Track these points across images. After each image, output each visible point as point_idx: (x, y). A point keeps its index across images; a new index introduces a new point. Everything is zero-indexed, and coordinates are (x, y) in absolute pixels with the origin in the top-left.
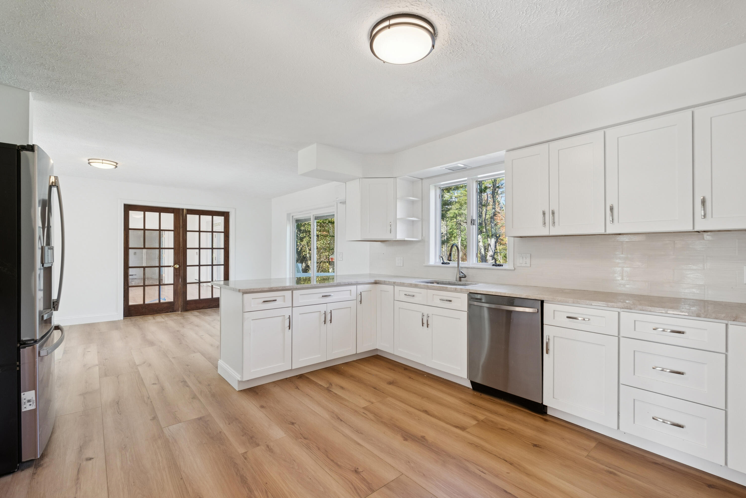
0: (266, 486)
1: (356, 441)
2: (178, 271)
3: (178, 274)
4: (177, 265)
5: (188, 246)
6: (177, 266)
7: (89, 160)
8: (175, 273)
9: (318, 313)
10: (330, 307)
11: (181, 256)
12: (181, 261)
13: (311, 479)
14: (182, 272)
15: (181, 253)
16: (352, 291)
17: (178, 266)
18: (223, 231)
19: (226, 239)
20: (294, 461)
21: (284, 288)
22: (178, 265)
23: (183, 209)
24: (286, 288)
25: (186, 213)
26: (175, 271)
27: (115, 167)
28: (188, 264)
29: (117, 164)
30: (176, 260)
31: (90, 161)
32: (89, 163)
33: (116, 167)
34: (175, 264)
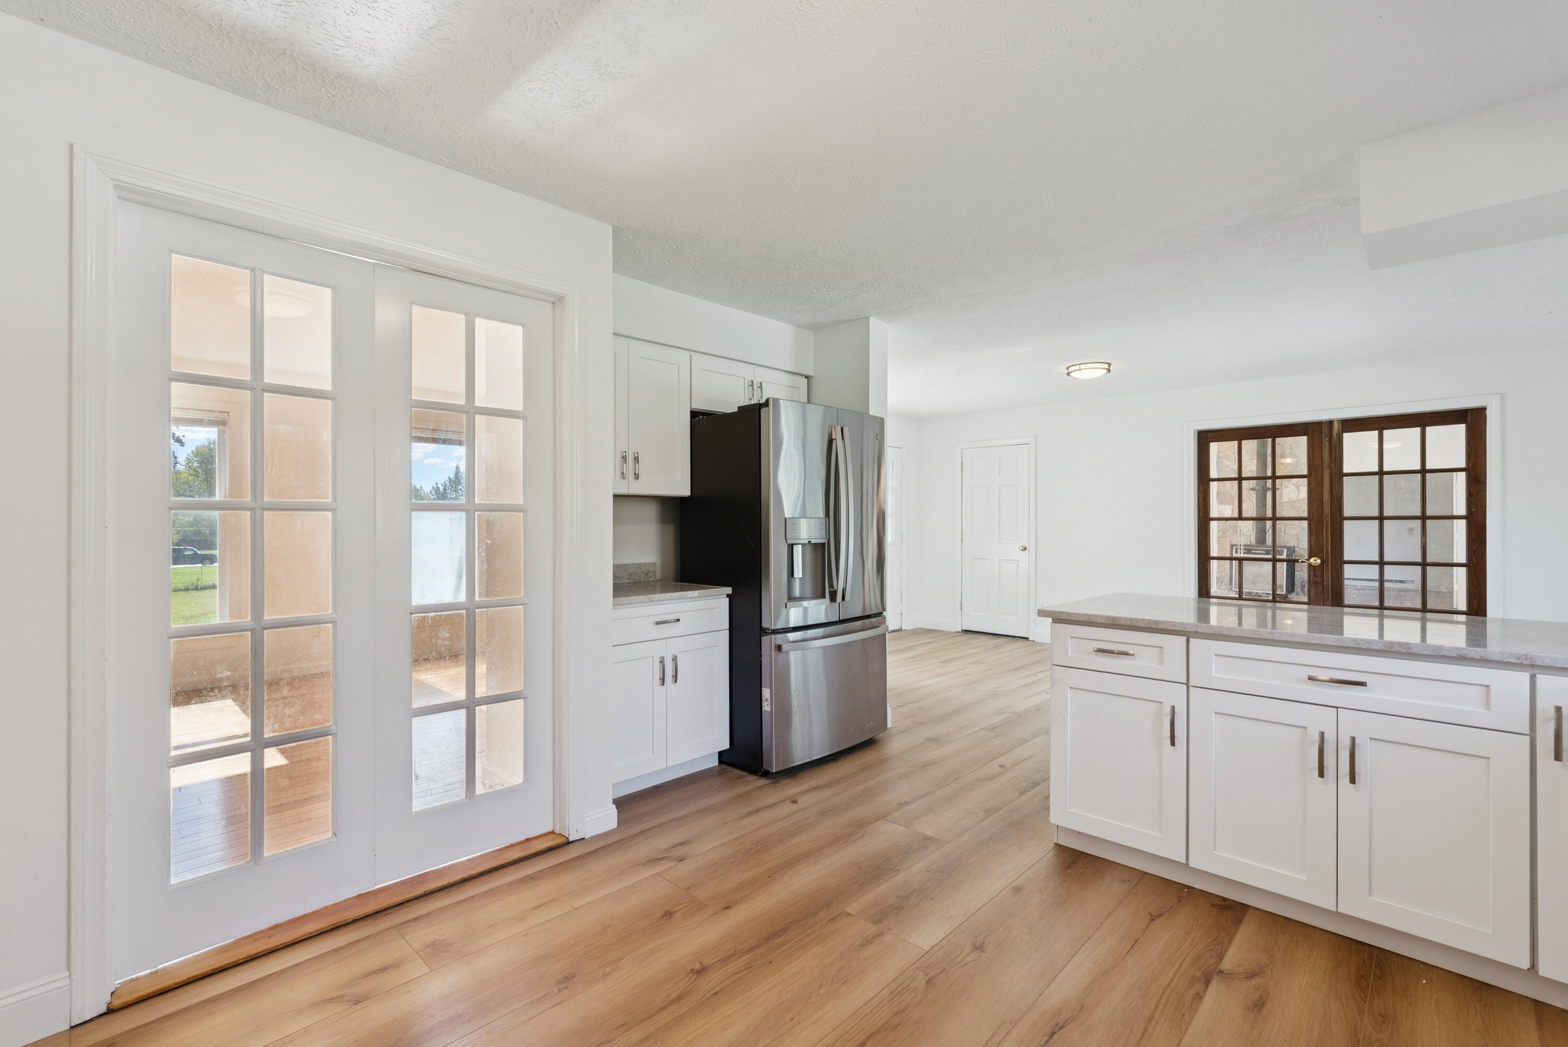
2: (1319, 574)
3: (1319, 579)
4: (1316, 558)
5: (1347, 512)
6: (1316, 561)
7: (1068, 368)
8: (1312, 577)
9: (1297, 732)
10: (1351, 725)
11: (1327, 536)
12: (1327, 549)
14: (1328, 576)
15: (1327, 529)
16: (1493, 690)
17: (1319, 561)
18: (1463, 465)
19: (1472, 490)
21: (1154, 626)
22: (1319, 558)
23: (1331, 423)
24: (1161, 626)
25: (1339, 431)
26: (1312, 574)
27: (1106, 371)
28: (1346, 558)
29: (1109, 364)
30: (1313, 546)
31: (1070, 369)
32: (1068, 374)
33: (1109, 371)
34: (1310, 557)
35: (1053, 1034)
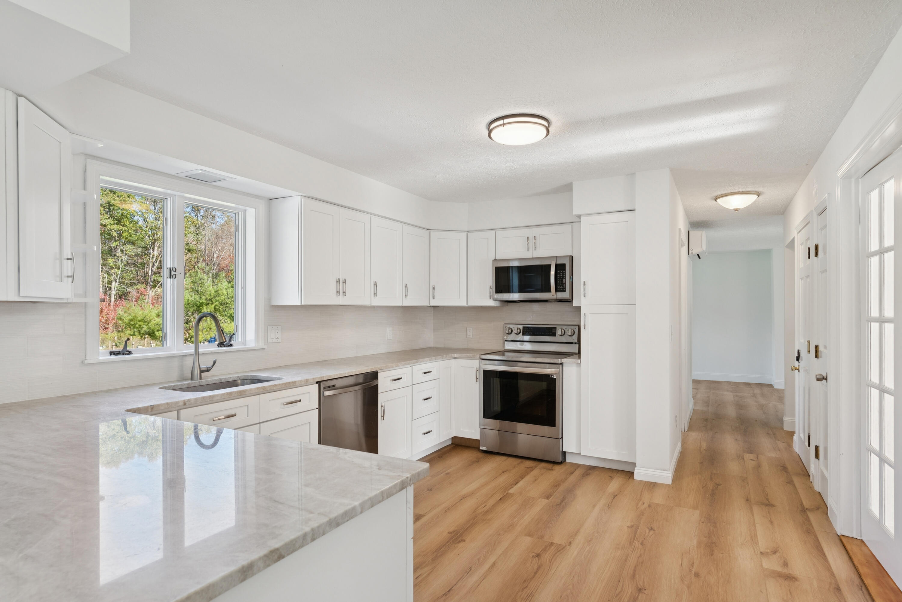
0: (612, 598)
1: (489, 568)
13: (573, 577)
20: (561, 597)
35: (449, 591)
